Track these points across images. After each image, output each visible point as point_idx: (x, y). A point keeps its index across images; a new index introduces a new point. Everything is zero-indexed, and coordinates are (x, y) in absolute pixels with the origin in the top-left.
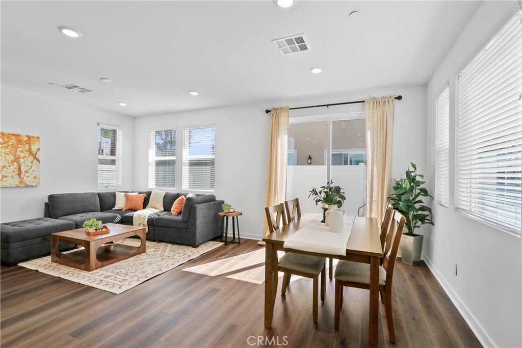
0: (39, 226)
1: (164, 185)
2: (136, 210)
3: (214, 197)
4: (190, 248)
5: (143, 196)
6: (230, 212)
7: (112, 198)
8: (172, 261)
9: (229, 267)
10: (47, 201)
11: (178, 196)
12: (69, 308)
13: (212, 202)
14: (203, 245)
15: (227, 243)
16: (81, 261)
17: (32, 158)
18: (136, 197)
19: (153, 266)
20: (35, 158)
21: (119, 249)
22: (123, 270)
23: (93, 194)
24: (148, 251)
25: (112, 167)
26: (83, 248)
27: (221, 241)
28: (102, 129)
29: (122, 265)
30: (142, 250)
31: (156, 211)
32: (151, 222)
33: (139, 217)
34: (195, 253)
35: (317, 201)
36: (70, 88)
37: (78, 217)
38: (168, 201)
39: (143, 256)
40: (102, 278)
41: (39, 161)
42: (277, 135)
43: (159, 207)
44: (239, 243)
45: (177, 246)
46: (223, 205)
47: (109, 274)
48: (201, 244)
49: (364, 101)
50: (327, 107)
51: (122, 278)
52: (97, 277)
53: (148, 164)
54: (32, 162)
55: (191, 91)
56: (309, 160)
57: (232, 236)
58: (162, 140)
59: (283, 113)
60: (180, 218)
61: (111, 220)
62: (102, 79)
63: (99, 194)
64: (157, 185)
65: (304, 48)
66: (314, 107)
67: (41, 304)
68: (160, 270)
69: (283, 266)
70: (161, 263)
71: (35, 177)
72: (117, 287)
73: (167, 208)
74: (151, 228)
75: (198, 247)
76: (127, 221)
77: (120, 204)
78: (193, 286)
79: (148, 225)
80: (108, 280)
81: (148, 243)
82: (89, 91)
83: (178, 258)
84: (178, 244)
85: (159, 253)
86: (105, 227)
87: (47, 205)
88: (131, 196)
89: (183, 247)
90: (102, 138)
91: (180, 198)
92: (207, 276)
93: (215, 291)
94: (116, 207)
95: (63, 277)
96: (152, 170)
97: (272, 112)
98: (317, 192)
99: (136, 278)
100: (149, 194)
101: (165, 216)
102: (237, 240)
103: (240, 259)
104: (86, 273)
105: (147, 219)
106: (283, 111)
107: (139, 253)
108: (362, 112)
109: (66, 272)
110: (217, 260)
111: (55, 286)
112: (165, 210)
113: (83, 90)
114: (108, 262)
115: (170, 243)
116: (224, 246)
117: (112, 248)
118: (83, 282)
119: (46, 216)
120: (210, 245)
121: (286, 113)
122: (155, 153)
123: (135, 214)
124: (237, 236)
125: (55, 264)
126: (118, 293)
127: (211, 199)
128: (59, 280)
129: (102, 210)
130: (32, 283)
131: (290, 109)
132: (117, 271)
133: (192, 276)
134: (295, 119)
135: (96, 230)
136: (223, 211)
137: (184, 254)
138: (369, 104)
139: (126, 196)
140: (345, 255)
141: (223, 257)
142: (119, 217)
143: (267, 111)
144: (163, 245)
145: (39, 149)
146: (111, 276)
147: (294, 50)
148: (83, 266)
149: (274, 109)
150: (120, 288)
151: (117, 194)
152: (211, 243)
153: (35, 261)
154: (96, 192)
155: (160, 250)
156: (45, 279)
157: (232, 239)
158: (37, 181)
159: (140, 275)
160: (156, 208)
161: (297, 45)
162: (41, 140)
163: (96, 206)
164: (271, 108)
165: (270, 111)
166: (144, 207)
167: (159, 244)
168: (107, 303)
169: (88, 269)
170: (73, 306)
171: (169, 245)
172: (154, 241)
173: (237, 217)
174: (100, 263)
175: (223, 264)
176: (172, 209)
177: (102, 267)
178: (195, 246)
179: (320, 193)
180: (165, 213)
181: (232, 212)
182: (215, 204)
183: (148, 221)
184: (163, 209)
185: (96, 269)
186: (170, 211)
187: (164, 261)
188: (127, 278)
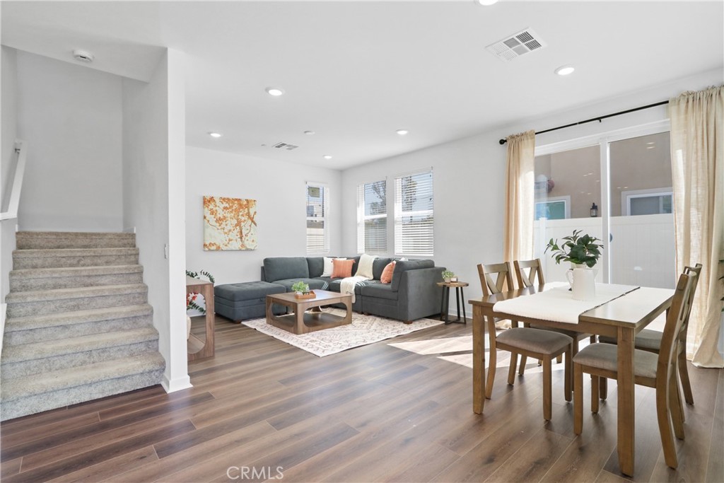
0: (257, 287)
1: (375, 249)
2: (342, 278)
3: (433, 263)
4: (402, 324)
5: (351, 261)
6: (452, 282)
7: (320, 264)
8: (378, 335)
9: (445, 347)
10: (263, 265)
11: (389, 261)
12: (279, 361)
13: (429, 269)
14: (417, 323)
15: (448, 323)
16: (290, 325)
17: (250, 222)
18: (344, 262)
19: (357, 336)
20: (253, 221)
21: (326, 318)
22: (328, 337)
23: (302, 259)
24: (355, 322)
25: (320, 231)
26: (293, 314)
27: (441, 320)
28: (309, 188)
29: (328, 333)
30: (348, 321)
31: (364, 279)
32: (358, 290)
33: (347, 285)
34: (406, 329)
35: (558, 259)
36: (279, 147)
37: (287, 282)
38: (378, 268)
39: (349, 327)
40: (308, 341)
41: (255, 224)
42: (517, 173)
43: (367, 275)
44: (465, 323)
45: (387, 320)
46: (443, 273)
47: (314, 339)
48: (414, 320)
49: (667, 102)
50: (598, 121)
51: (326, 344)
52: (305, 341)
53: (356, 225)
54: (250, 226)
55: (398, 130)
56: (594, 211)
57: (456, 315)
58: (381, 198)
59: (526, 141)
60: (389, 286)
61: (319, 287)
62: (306, 132)
63: (308, 259)
64: (367, 249)
65: (534, 45)
66: (576, 124)
67: (258, 355)
68: (364, 341)
69: (501, 341)
70: (367, 335)
71: (253, 241)
72: (320, 351)
73: (377, 277)
74: (359, 297)
75: (411, 323)
76: (335, 288)
77: (328, 270)
78: (397, 361)
79: (356, 294)
80: (314, 344)
81: (354, 315)
82: (295, 147)
83: (386, 333)
84: (388, 318)
85: (365, 325)
86: (312, 292)
87: (263, 268)
88: (339, 262)
89: (393, 322)
90: (310, 197)
91: (391, 264)
92: (414, 353)
93: (422, 368)
94: (325, 274)
95: (275, 336)
96: (361, 231)
97: (508, 142)
98: (556, 245)
99: (339, 345)
100: (357, 260)
101: (374, 284)
102: (462, 320)
103: (461, 341)
104: (294, 336)
105: (354, 288)
106: (525, 138)
107: (345, 324)
108: (663, 121)
109: (278, 333)
110: (430, 339)
111: (269, 343)
112: (374, 279)
113: (291, 147)
114: (314, 328)
115: (379, 316)
116: (444, 325)
117: (320, 316)
118: (291, 343)
119: (262, 280)
120: (426, 322)
121: (530, 140)
122: (364, 211)
123: (343, 282)
124: (462, 316)
125: (269, 326)
126: (321, 355)
127: (428, 265)
128: (272, 339)
129: (311, 277)
130: (251, 338)
131: (536, 134)
132: (322, 337)
133: (397, 351)
134: (544, 147)
135: (304, 293)
136: (443, 280)
137: (393, 330)
138: (679, 104)
139: (334, 262)
140: (577, 322)
141: (440, 337)
142: (326, 285)
143: (502, 142)
144: (371, 318)
145: (255, 212)
146: (316, 341)
147: (520, 52)
148: (292, 328)
149: (512, 137)
150: (323, 351)
151: (325, 259)
152: (428, 321)
153: (254, 321)
154: (305, 257)
155: (368, 323)
156: (261, 336)
157: (457, 318)
158: (255, 244)
159: (343, 343)
160: (365, 276)
161: (523, 44)
162: (257, 203)
163: (305, 272)
164: (507, 137)
165: (506, 141)
166: (353, 274)
167: (367, 317)
168: (311, 363)
169: (296, 333)
170: (282, 360)
171: (378, 319)
172: (362, 313)
173: (461, 288)
174: (306, 328)
175: (437, 344)
176: (382, 277)
177: (309, 332)
178: (408, 322)
179: (563, 247)
180: (374, 281)
181: (455, 282)
182: (432, 271)
183: (355, 290)
184: (372, 278)
185: (304, 333)
186: (380, 280)
187: (371, 333)
188: (331, 344)
